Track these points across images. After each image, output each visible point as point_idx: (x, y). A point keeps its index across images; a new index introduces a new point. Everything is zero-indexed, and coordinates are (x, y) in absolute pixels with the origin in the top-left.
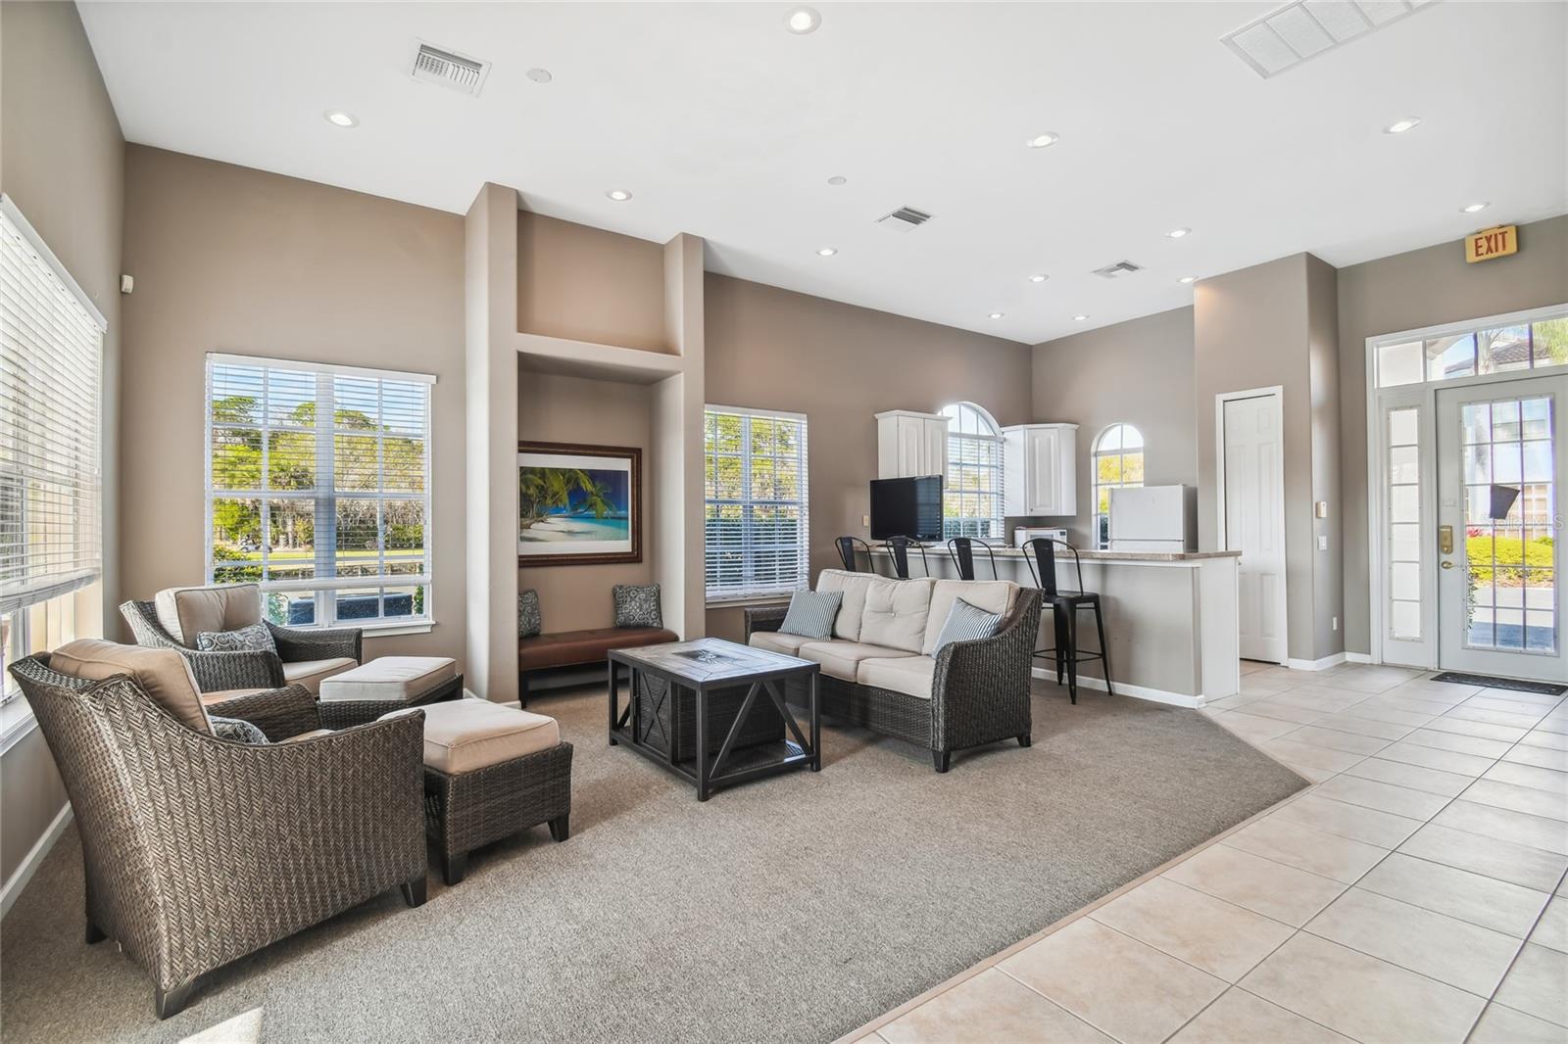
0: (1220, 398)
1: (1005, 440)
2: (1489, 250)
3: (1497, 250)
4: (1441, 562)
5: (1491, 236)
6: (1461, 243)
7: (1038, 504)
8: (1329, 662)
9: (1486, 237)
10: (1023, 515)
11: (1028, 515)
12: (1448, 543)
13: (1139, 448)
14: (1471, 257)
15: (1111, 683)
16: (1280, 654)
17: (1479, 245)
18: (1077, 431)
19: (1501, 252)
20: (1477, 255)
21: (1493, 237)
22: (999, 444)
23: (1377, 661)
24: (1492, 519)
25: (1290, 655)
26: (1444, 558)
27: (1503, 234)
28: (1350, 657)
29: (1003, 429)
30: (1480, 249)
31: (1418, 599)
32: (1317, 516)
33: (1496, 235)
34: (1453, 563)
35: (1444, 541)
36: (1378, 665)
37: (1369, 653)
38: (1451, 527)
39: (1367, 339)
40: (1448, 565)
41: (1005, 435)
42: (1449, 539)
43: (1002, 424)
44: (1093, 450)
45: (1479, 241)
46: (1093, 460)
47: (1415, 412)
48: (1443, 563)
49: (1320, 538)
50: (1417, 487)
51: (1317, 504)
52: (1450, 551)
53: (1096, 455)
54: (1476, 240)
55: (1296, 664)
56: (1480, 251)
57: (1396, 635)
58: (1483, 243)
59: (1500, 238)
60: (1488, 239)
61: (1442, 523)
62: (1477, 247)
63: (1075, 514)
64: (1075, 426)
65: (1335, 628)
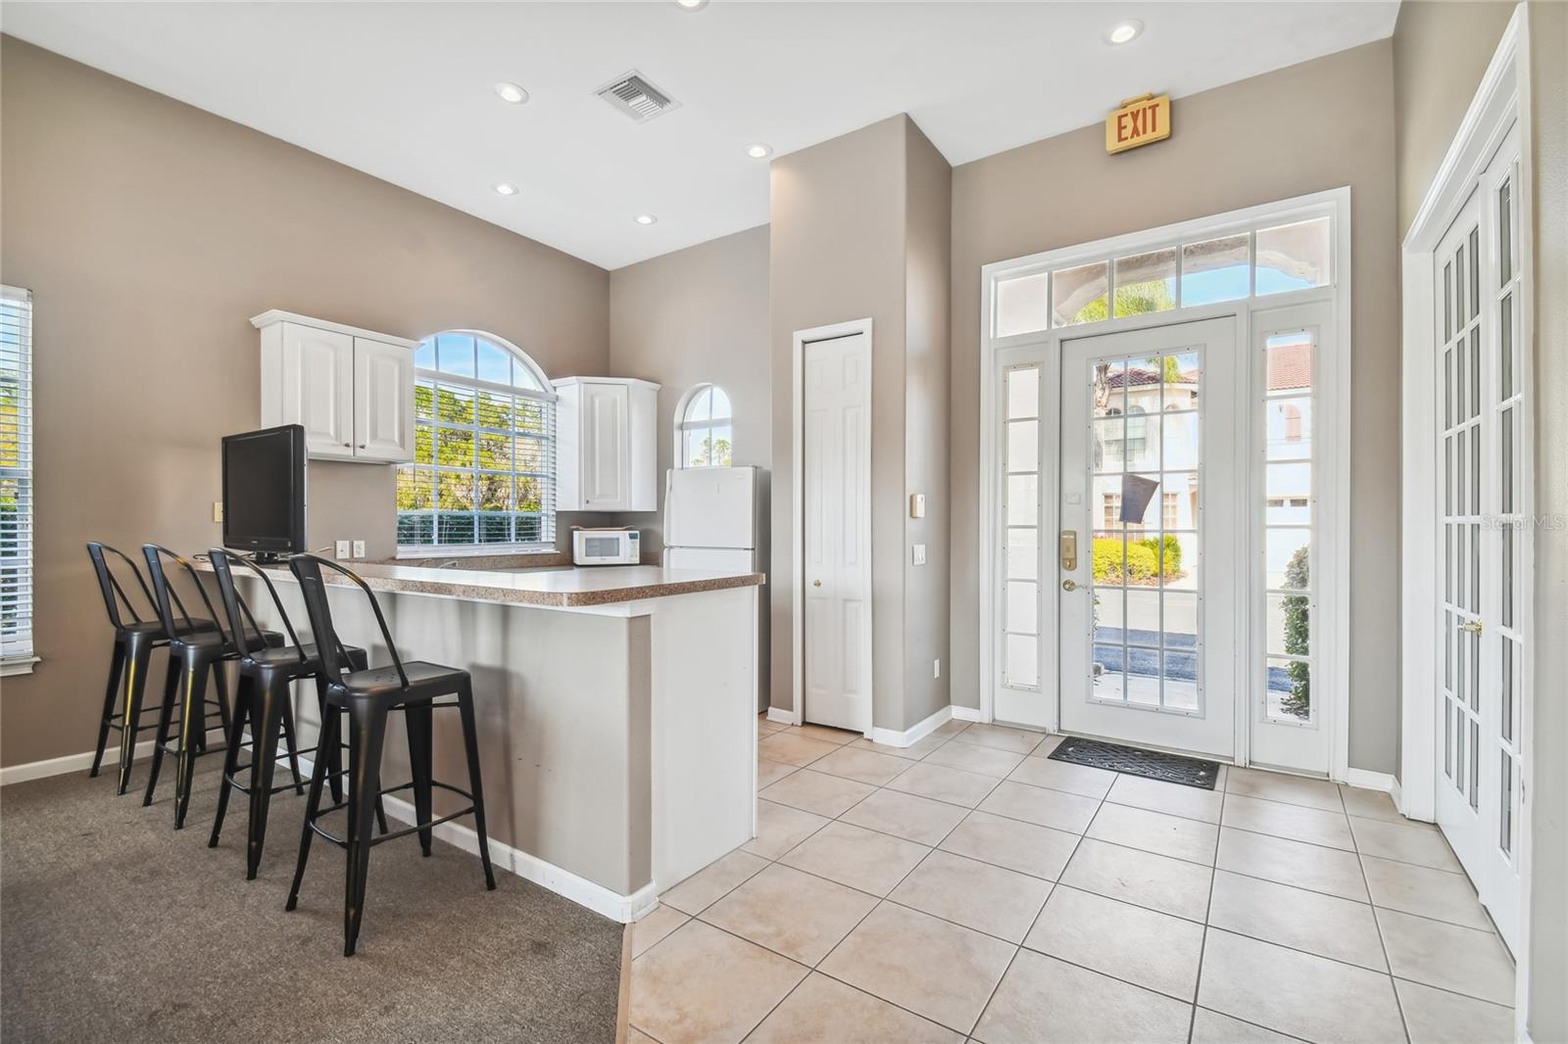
0: (799, 336)
1: (557, 398)
2: (1135, 132)
3: (1144, 132)
4: (1062, 582)
5: (1138, 112)
6: (1101, 126)
7: (598, 492)
8: (927, 726)
9: (1132, 113)
10: (577, 509)
11: (583, 509)
12: (1070, 555)
13: (728, 419)
14: (1112, 144)
15: (490, 841)
16: (863, 721)
17: (1123, 125)
18: (659, 393)
19: (1150, 136)
20: (1120, 139)
21: (1141, 112)
22: (550, 404)
23: (987, 719)
24: (1122, 523)
25: (875, 724)
26: (1067, 575)
27: (1153, 108)
28: (957, 712)
29: (554, 382)
30: (1123, 131)
31: (1035, 632)
32: (911, 515)
33: (1144, 110)
34: (1076, 584)
35: (1066, 553)
36: (988, 724)
37: (977, 706)
38: (1075, 533)
39: (983, 267)
40: (1070, 586)
41: (559, 392)
42: (1072, 549)
43: (551, 375)
44: (677, 419)
45: (1123, 119)
46: (677, 435)
47: (1035, 372)
48: (1065, 583)
49: (916, 547)
50: (1036, 476)
51: (912, 497)
52: (1072, 566)
53: (681, 427)
54: (1120, 118)
55: (884, 737)
56: (1126, 133)
57: (1011, 682)
58: (1128, 121)
59: (1149, 113)
60: (1135, 116)
61: (1065, 528)
62: (1121, 128)
63: (655, 510)
64: (657, 386)
65: (937, 675)
